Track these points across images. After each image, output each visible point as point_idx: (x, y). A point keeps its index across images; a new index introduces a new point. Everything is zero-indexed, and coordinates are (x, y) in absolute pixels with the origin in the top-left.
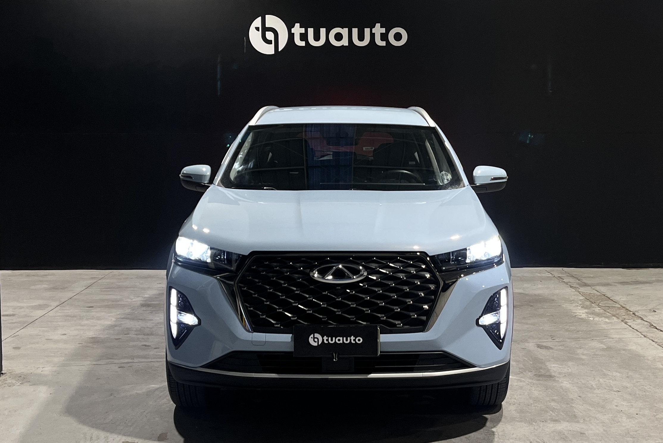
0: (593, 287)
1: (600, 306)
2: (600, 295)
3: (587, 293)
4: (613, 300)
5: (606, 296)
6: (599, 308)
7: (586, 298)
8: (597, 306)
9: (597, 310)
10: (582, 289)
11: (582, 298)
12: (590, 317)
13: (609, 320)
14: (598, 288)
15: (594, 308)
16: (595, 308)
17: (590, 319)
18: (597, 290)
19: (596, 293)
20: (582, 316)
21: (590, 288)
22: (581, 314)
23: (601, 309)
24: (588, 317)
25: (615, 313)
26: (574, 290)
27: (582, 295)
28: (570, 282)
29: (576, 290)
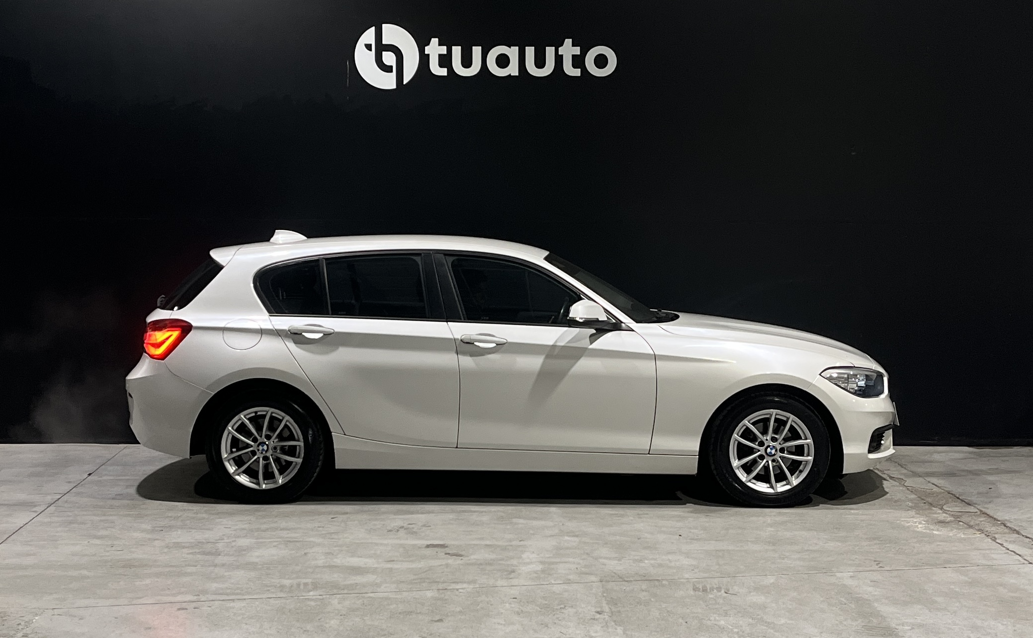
0: (929, 479)
1: (946, 510)
2: (941, 493)
3: (920, 489)
4: (965, 501)
5: (952, 494)
6: (944, 515)
7: (919, 497)
8: (941, 512)
9: (942, 516)
10: (909, 482)
11: (913, 496)
12: (933, 530)
13: (964, 534)
14: (934, 480)
15: (936, 513)
16: (939, 513)
17: (935, 532)
18: (936, 484)
19: (935, 489)
20: (921, 528)
21: (921, 479)
22: (917, 524)
23: (947, 515)
24: (930, 529)
25: (972, 523)
26: (898, 484)
27: (912, 492)
28: (889, 470)
29: (900, 484)
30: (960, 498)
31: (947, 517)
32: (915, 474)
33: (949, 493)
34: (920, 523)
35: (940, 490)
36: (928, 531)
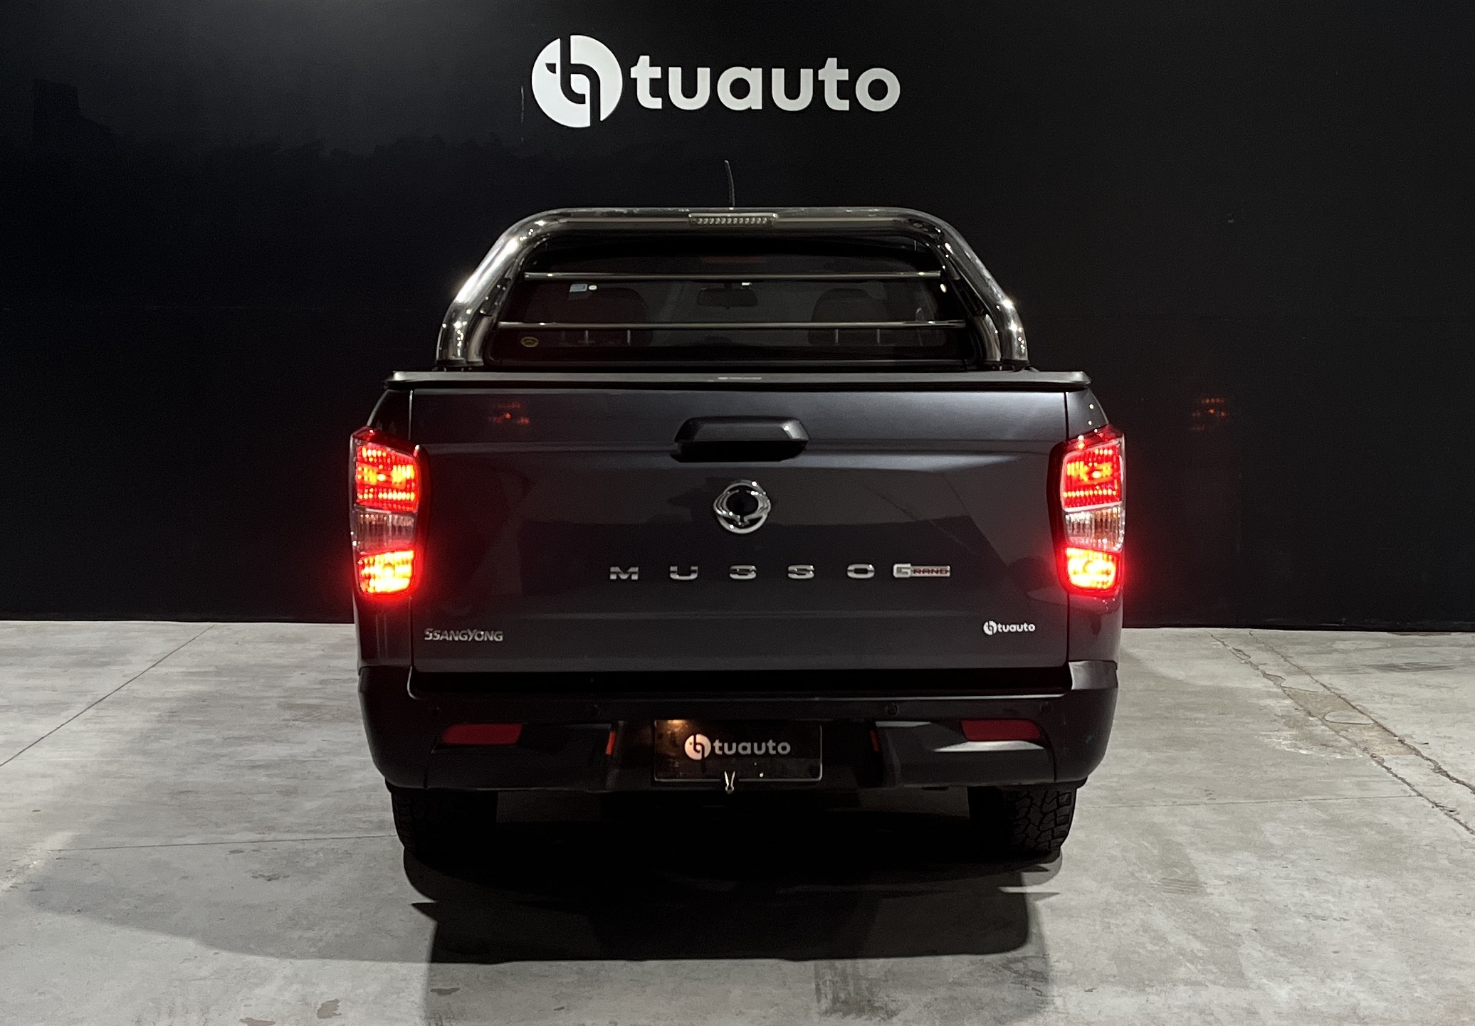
0: (1315, 677)
1: (1327, 721)
2: (1326, 697)
3: (1300, 692)
4: (1358, 707)
5: (1343, 699)
7: (1296, 703)
8: (1320, 722)
9: (1320, 730)
10: (1289, 682)
11: (1287, 702)
13: (1343, 756)
14: (1325, 679)
15: (1312, 726)
17: (1300, 751)
18: (1325, 684)
19: (1321, 689)
20: (1284, 745)
21: (1307, 678)
22: (1281, 740)
23: (1327, 729)
24: (1295, 746)
25: (1358, 739)
26: (1271, 683)
27: (1289, 695)
28: (1265, 664)
29: (1275, 684)
30: (1353, 704)
31: (1325, 731)
32: (1301, 671)
33: (1340, 697)
34: (1285, 739)
35: (1328, 692)
36: (1293, 750)
